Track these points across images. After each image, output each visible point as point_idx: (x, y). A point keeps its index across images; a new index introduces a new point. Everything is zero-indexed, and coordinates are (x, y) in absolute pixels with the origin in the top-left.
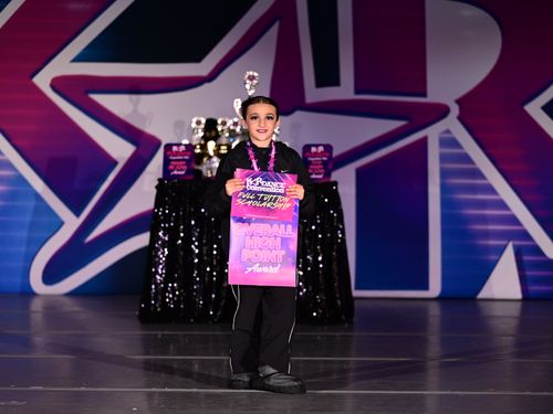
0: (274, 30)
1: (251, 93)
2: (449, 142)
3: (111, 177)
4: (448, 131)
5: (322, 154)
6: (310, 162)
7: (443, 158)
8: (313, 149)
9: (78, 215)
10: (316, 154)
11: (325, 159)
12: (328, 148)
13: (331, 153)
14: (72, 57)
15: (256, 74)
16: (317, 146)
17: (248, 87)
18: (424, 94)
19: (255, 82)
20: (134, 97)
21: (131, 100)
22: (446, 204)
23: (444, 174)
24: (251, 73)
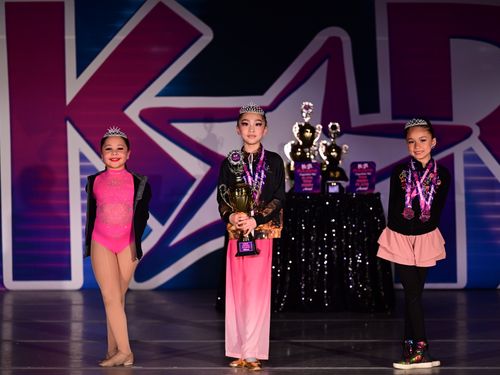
0: (324, 67)
1: (307, 120)
2: (471, 158)
3: (190, 192)
4: (471, 149)
5: (367, 170)
6: (357, 177)
7: (467, 172)
8: (360, 166)
9: (163, 223)
10: (362, 170)
11: (369, 174)
12: (372, 165)
13: (374, 169)
14: (158, 92)
15: (311, 104)
16: (362, 163)
17: (304, 115)
18: (451, 119)
19: (310, 111)
20: (208, 125)
21: (206, 128)
22: (470, 210)
23: (468, 185)
24: (307, 103)
